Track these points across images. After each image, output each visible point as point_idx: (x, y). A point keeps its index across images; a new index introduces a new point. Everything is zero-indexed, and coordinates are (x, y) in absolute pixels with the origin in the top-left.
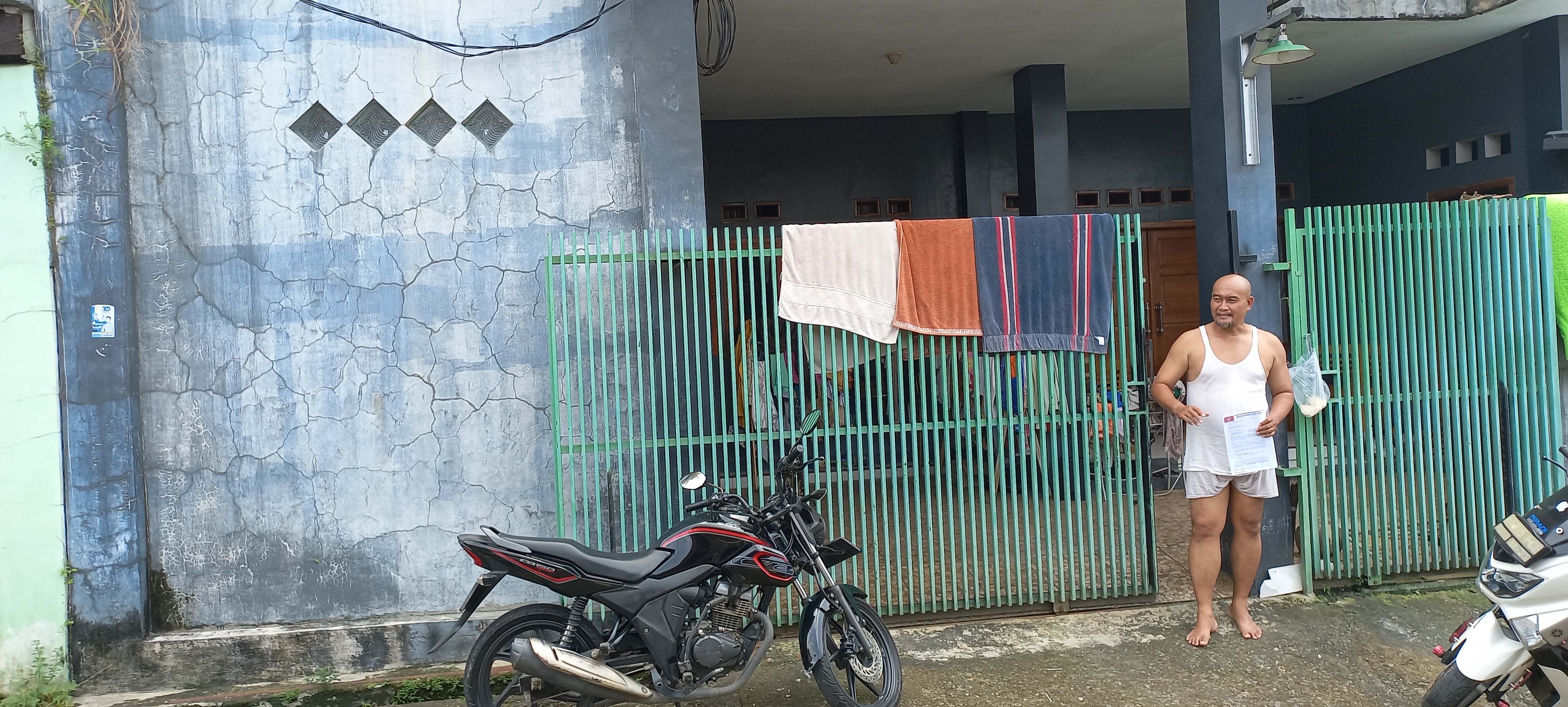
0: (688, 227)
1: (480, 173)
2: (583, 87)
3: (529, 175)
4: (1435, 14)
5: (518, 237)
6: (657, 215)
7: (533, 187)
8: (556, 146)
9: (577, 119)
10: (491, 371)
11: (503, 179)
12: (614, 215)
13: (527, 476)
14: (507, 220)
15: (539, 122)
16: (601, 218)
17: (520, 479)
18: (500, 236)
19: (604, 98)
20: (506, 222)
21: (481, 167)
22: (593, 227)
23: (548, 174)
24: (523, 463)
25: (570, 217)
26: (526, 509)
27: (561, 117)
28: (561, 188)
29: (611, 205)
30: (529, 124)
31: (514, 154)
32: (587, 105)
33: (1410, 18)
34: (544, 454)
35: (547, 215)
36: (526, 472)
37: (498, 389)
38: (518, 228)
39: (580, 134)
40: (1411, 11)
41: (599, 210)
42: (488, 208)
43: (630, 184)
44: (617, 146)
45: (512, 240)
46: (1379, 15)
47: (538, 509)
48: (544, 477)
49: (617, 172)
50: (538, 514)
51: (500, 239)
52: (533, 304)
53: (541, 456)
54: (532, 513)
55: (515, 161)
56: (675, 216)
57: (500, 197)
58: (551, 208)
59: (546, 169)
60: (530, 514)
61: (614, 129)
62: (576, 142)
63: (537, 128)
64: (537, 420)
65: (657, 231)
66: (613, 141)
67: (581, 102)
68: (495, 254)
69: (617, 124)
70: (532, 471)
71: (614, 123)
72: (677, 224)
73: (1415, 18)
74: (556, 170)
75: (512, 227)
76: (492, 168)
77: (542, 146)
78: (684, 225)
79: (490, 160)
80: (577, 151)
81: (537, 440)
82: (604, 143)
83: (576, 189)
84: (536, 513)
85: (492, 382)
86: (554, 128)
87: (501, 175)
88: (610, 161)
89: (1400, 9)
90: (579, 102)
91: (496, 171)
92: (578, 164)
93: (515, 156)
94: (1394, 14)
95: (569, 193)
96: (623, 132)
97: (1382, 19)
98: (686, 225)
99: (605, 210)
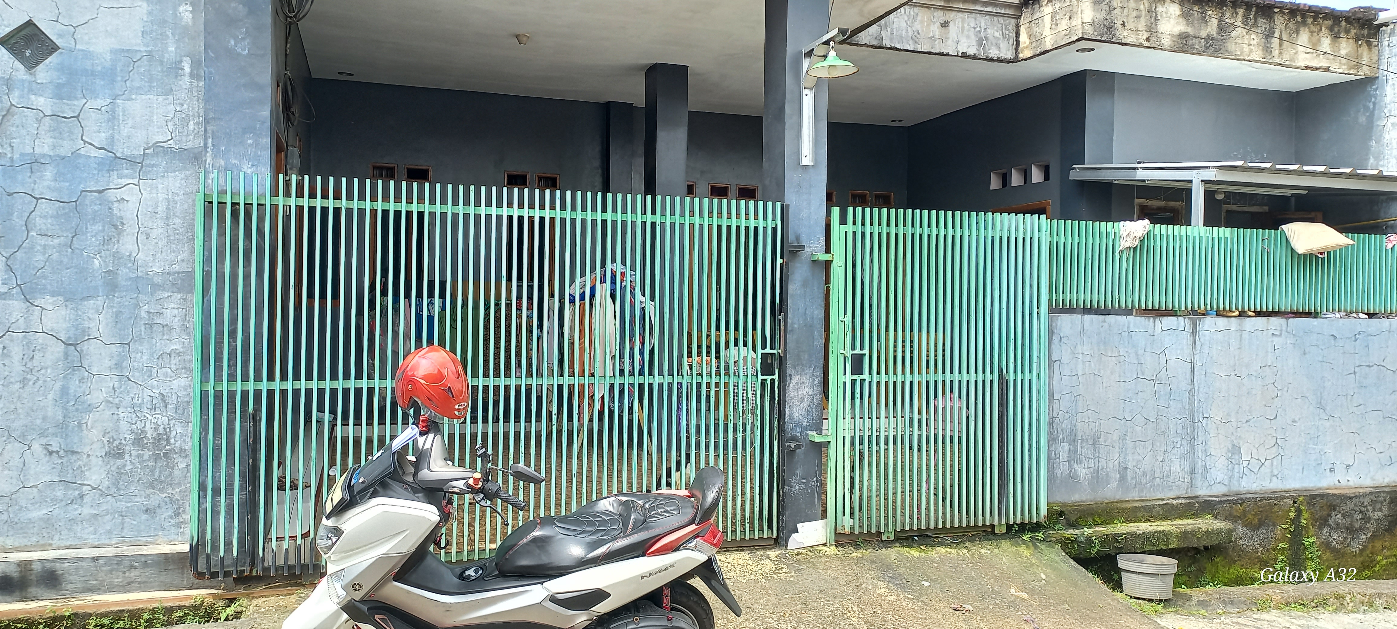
0: (249, 171)
1: (16, 95)
2: (145, 19)
3: (76, 103)
4: (991, 56)
5: (58, 165)
6: (215, 156)
7: (79, 115)
8: (110, 75)
9: (137, 51)
10: (14, 301)
11: (43, 102)
12: (172, 152)
13: (50, 414)
14: (46, 146)
15: (91, 49)
16: (156, 154)
17: (41, 416)
18: (35, 163)
19: (169, 33)
20: (44, 147)
21: (17, 88)
22: (147, 162)
23: (99, 103)
24: (46, 400)
25: (121, 150)
26: (46, 447)
27: (117, 47)
28: (112, 118)
29: (169, 142)
30: (79, 50)
31: (59, 78)
32: (148, 38)
33: (970, 57)
34: (71, 391)
35: (94, 146)
36: (49, 409)
37: (21, 321)
38: (58, 156)
39: (138, 67)
40: (971, 51)
41: (155, 145)
42: (23, 132)
43: (192, 123)
44: (181, 83)
45: (51, 168)
46: (945, 51)
47: (61, 448)
48: (71, 415)
49: (178, 109)
50: (60, 453)
51: (35, 166)
52: (70, 235)
53: (68, 394)
54: (53, 452)
55: (59, 86)
56: (236, 158)
57: (39, 121)
58: (100, 138)
59: (96, 97)
60: (51, 453)
61: (178, 66)
62: (133, 74)
63: (87, 54)
64: (66, 356)
65: (215, 172)
66: (176, 77)
67: (143, 35)
68: (28, 180)
69: (181, 61)
70: (57, 408)
71: (178, 59)
72: (237, 167)
73: (974, 57)
74: (109, 101)
75: (51, 153)
76: (31, 91)
77: (93, 74)
78: (246, 168)
79: (30, 82)
80: (133, 84)
81: (64, 377)
82: (165, 78)
83: (130, 122)
84: (57, 452)
85: (15, 313)
86: (108, 57)
87: (42, 100)
88: (171, 97)
89: (962, 49)
90: (140, 34)
91: (36, 94)
92: (134, 97)
93: (60, 81)
94: (958, 52)
95: (122, 126)
96: (187, 69)
97: (947, 55)
98: (247, 168)
99: (162, 147)
